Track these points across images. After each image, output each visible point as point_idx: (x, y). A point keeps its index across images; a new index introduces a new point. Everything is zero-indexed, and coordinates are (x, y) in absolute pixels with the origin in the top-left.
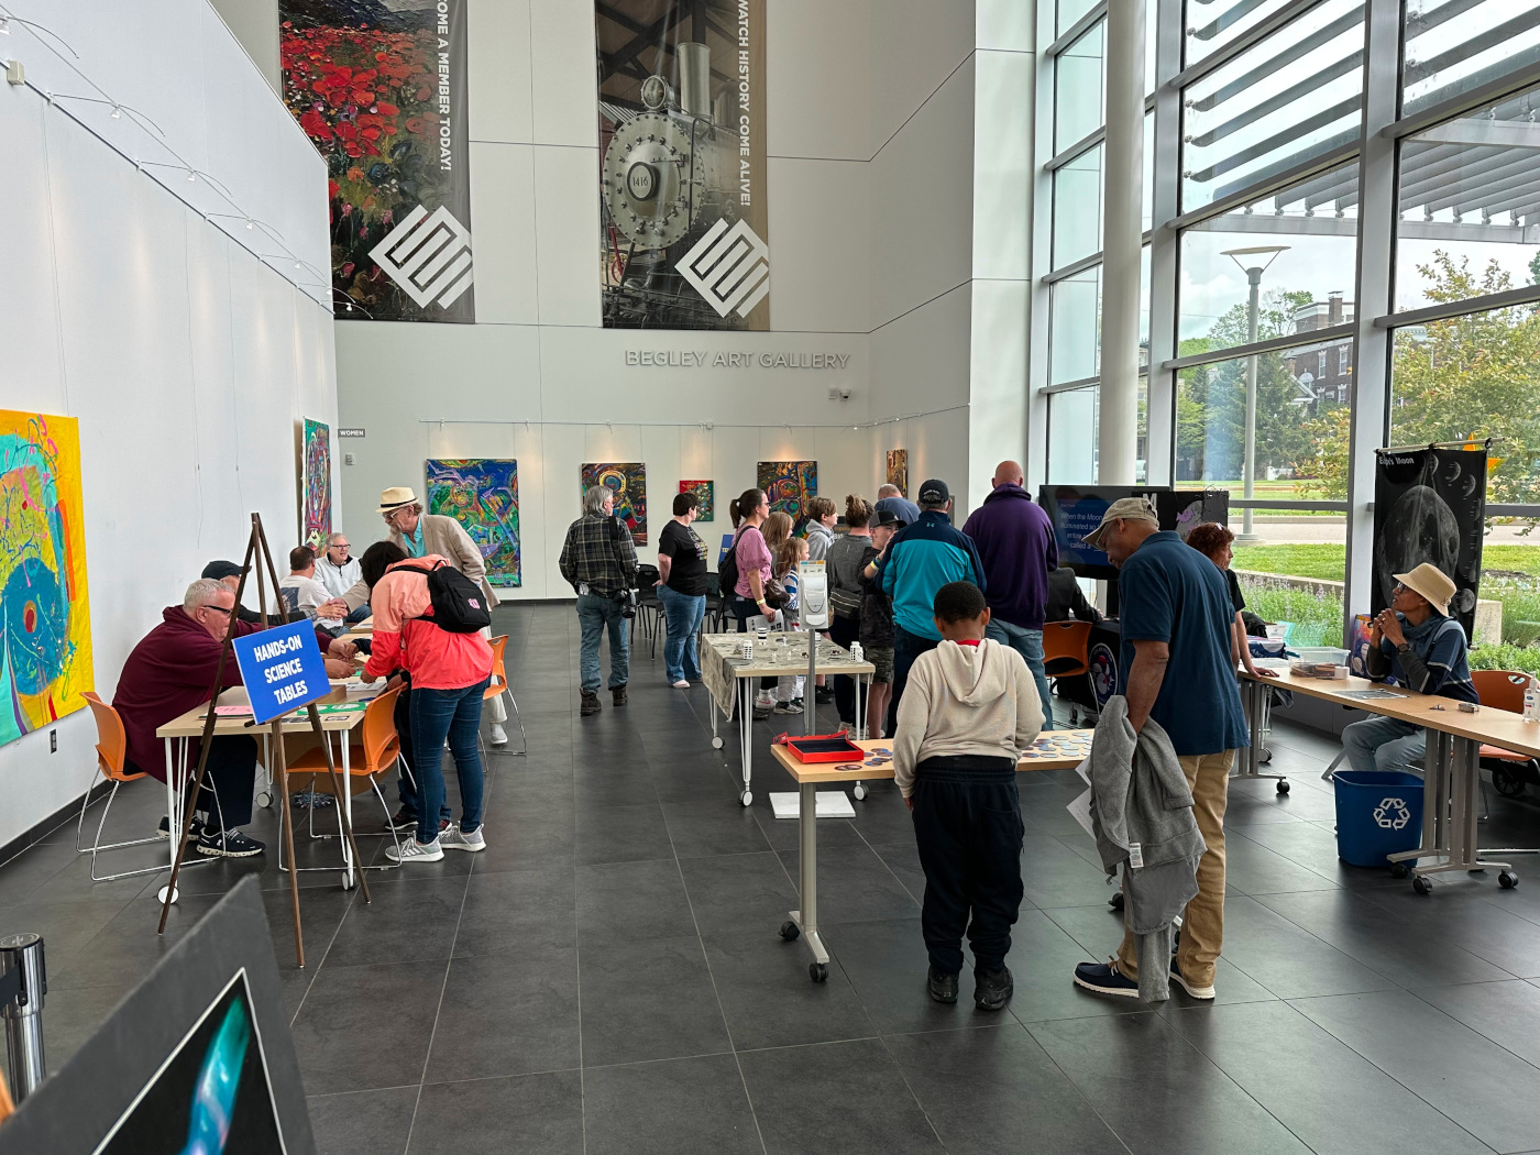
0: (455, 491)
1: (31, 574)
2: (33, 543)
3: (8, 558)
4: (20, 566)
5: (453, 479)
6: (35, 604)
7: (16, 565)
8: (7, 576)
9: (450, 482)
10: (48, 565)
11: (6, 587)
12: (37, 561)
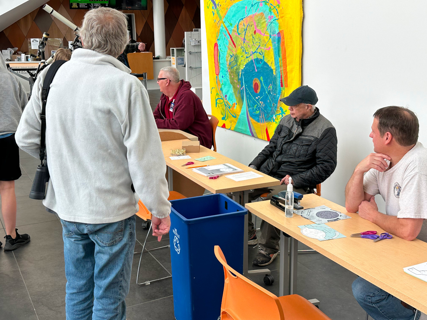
1: (258, 66)
2: (259, 51)
3: (246, 56)
4: (252, 61)
6: (260, 80)
8: (245, 63)
10: (269, 64)
11: (244, 68)
12: (261, 60)
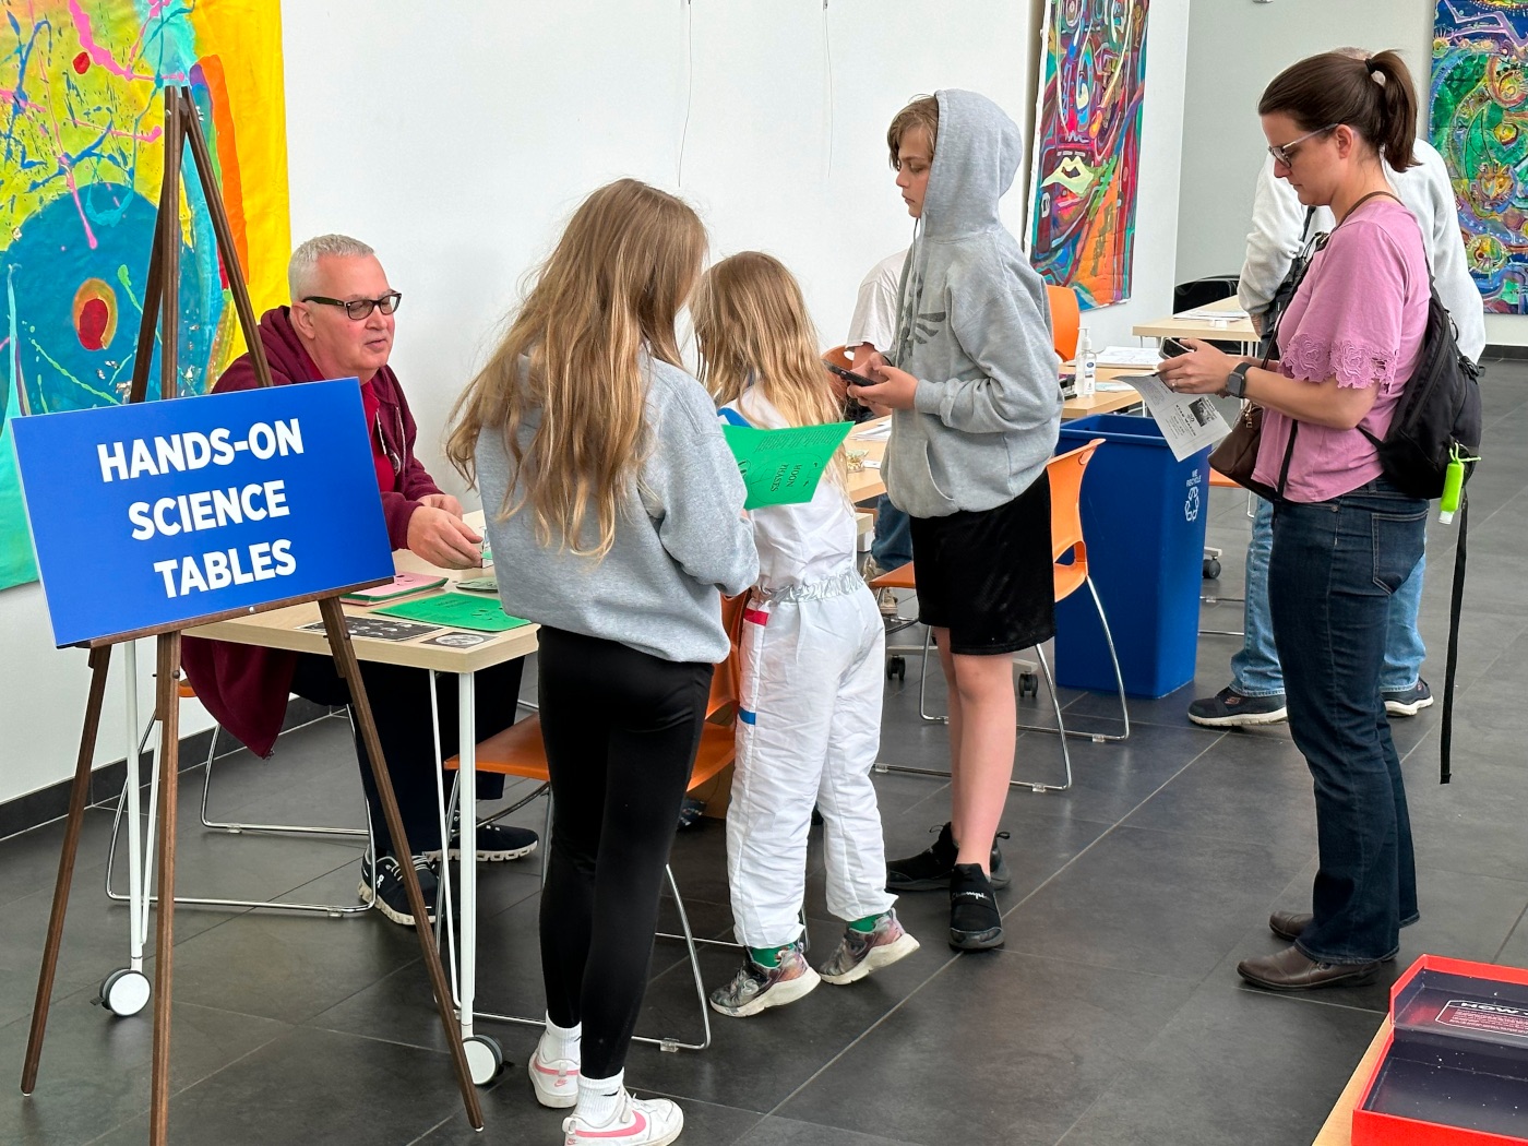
0: (1499, 67)
1: (101, 218)
2: (108, 147)
3: (23, 179)
4: (65, 202)
5: (1497, 37)
7: (50, 195)
8: (20, 219)
9: (1487, 45)
11: (15, 246)
12: (119, 191)
